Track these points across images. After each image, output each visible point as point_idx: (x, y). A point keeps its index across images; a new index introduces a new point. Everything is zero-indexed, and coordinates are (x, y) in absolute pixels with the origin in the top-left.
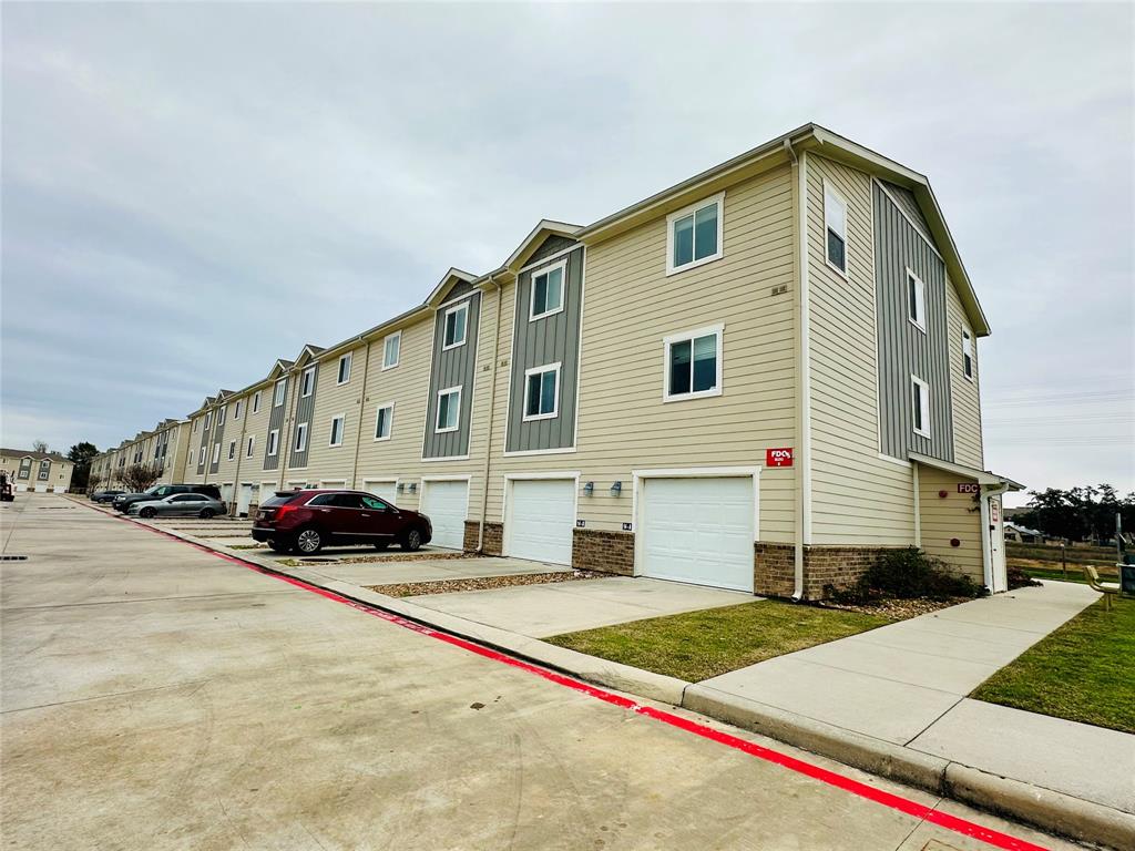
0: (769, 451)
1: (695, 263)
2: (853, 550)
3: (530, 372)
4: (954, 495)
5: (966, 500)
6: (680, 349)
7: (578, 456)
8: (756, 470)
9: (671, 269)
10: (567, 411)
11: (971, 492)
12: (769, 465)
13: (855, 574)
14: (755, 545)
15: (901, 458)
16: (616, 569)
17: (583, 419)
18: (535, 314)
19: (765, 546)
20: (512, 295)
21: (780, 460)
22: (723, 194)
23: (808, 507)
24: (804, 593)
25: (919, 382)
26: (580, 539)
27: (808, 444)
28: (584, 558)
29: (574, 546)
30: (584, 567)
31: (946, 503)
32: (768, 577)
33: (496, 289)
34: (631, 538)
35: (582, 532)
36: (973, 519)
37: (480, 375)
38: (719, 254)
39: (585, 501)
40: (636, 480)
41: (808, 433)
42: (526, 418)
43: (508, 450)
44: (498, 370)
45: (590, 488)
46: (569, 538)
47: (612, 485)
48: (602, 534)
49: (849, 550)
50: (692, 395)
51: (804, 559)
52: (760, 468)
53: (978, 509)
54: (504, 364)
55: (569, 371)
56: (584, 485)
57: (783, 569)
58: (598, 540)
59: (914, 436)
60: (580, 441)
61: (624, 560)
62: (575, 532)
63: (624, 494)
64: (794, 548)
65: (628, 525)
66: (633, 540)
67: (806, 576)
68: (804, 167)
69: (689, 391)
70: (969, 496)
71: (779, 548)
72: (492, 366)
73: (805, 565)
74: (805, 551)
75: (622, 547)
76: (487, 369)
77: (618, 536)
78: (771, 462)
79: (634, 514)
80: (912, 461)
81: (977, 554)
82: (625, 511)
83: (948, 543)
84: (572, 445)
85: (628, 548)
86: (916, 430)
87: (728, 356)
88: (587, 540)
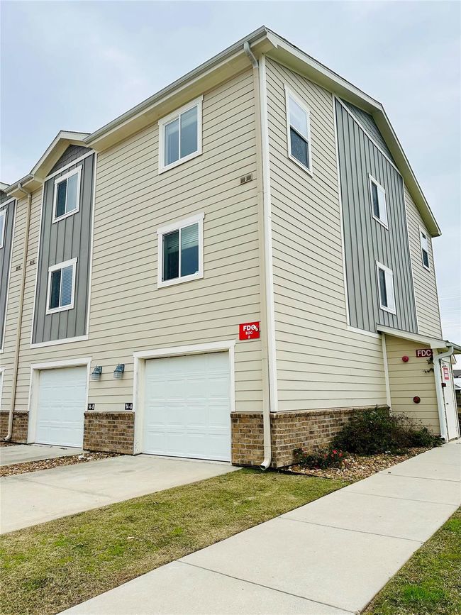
0: (241, 326)
1: (181, 161)
2: (324, 414)
3: (53, 268)
4: (413, 359)
5: (422, 363)
6: (170, 238)
7: (89, 344)
8: (231, 344)
9: (162, 167)
10: (81, 303)
11: (426, 356)
12: (241, 339)
13: (328, 435)
14: (232, 416)
15: (370, 331)
16: (119, 449)
17: (94, 308)
18: (57, 216)
19: (239, 415)
20: (39, 200)
21: (249, 333)
22: (201, 98)
23: (274, 375)
24: (272, 460)
25: (384, 268)
26: (90, 421)
27: (272, 317)
28: (93, 440)
29: (85, 429)
30: (93, 448)
31: (408, 366)
32: (243, 446)
33: (26, 197)
34: (131, 417)
35: (91, 415)
36: (428, 379)
37: (13, 274)
38: (199, 152)
39: (95, 385)
40: (136, 361)
41: (271, 307)
42: (49, 311)
43: (34, 341)
44: (28, 269)
45: (99, 372)
46: (81, 421)
47: (115, 368)
48: (108, 416)
49: (319, 414)
50: (180, 279)
51: (271, 426)
52: (233, 342)
53: (432, 370)
54: (32, 263)
55: (83, 264)
56: (93, 370)
57: (255, 437)
58: (105, 421)
59: (381, 312)
60: (93, 329)
61: (125, 439)
62: (86, 415)
63: (127, 375)
64: (262, 416)
65: (130, 404)
66: (133, 419)
67: (273, 443)
68: (264, 71)
69: (178, 276)
70: (425, 360)
71: (251, 416)
72: (22, 267)
73: (273, 432)
74: (272, 419)
75: (123, 426)
76: (18, 268)
77: (120, 416)
78: (243, 336)
79: (134, 393)
80: (379, 332)
81: (433, 408)
82: (126, 391)
83: (412, 401)
84: (84, 334)
85: (129, 427)
86: (383, 308)
87: (208, 242)
88: (96, 422)
